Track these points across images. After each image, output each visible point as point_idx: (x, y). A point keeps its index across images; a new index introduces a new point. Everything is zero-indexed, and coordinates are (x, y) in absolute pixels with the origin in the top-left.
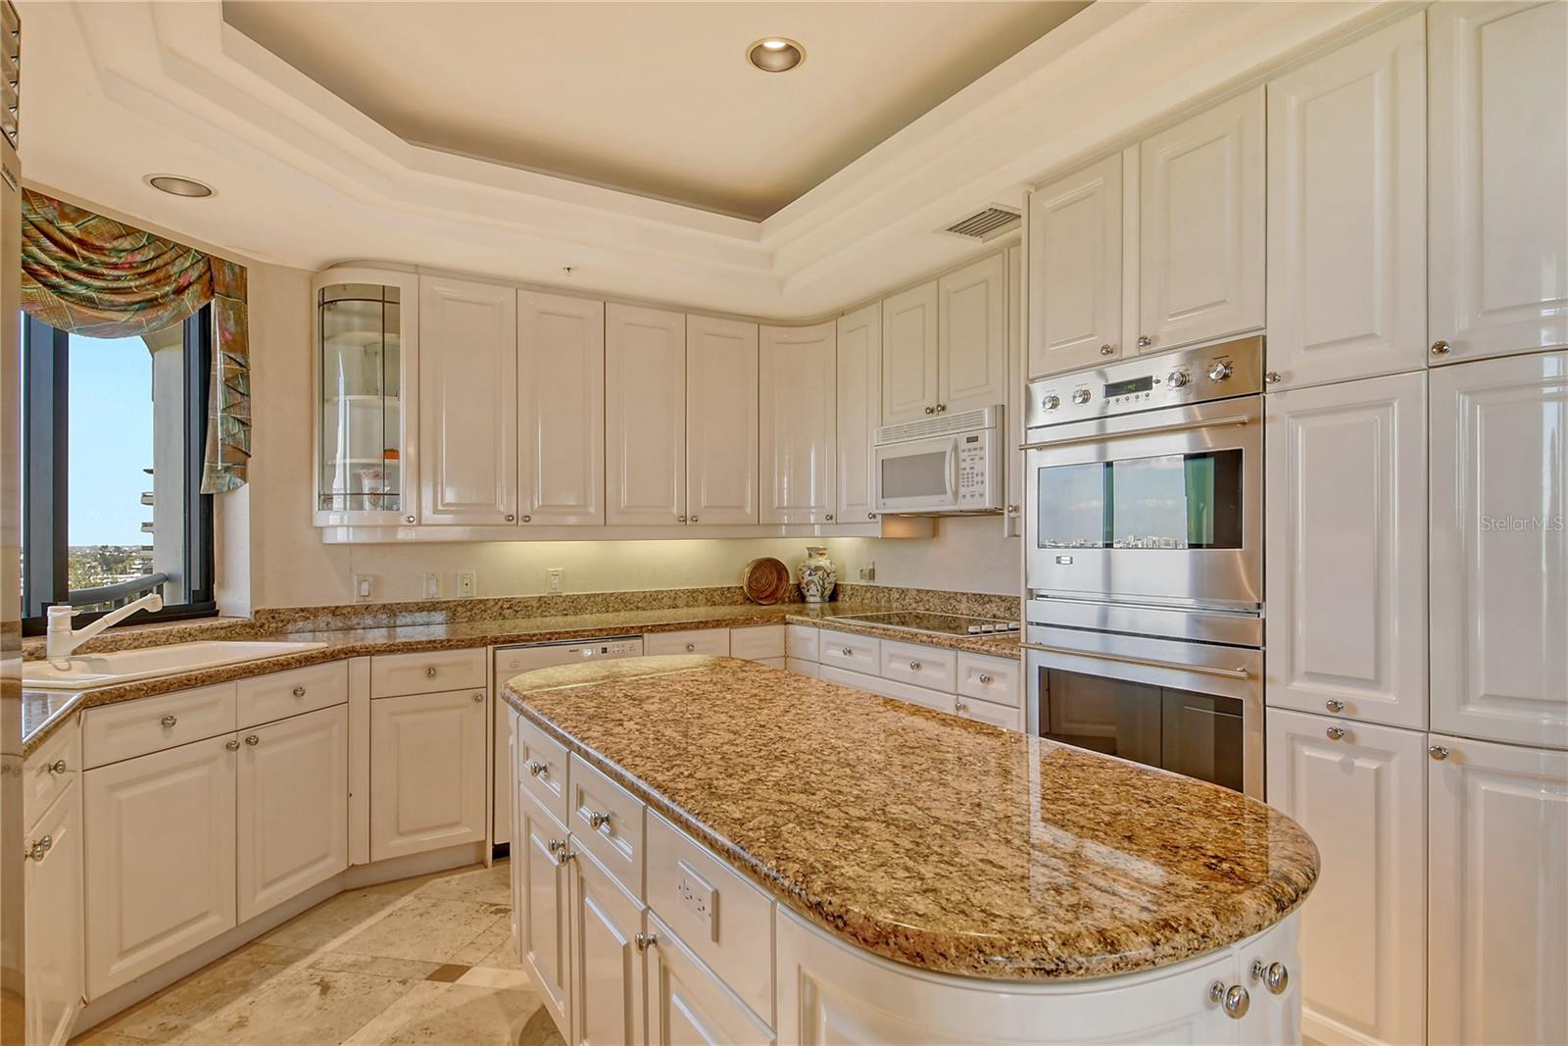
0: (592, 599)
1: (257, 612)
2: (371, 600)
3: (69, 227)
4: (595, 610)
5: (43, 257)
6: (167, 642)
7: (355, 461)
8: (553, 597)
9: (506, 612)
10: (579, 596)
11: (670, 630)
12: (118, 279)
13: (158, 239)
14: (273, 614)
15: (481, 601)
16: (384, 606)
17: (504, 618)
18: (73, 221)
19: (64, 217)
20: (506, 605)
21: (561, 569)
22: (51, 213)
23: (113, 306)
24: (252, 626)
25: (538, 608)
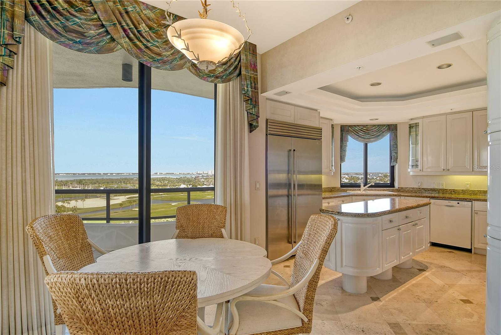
0: (479, 192)
1: (399, 187)
2: (421, 187)
3: (364, 128)
4: (480, 195)
5: (361, 134)
6: (380, 191)
7: (413, 159)
8: (466, 190)
9: (453, 193)
10: (475, 190)
11: (481, 201)
12: (373, 133)
13: (379, 125)
14: (402, 188)
15: (446, 189)
16: (423, 188)
17: (452, 194)
18: (365, 127)
19: (364, 127)
20: (452, 191)
21: (469, 183)
22: (362, 127)
23: (372, 138)
24: (398, 190)
25: (462, 193)
